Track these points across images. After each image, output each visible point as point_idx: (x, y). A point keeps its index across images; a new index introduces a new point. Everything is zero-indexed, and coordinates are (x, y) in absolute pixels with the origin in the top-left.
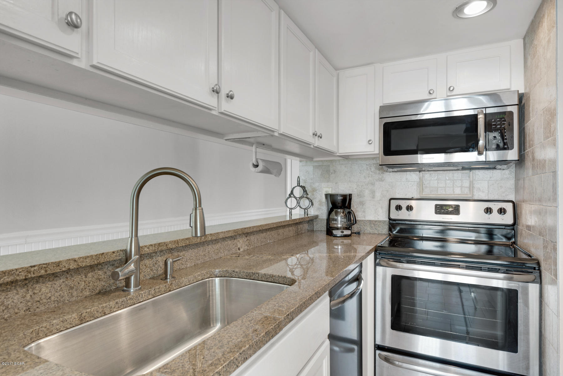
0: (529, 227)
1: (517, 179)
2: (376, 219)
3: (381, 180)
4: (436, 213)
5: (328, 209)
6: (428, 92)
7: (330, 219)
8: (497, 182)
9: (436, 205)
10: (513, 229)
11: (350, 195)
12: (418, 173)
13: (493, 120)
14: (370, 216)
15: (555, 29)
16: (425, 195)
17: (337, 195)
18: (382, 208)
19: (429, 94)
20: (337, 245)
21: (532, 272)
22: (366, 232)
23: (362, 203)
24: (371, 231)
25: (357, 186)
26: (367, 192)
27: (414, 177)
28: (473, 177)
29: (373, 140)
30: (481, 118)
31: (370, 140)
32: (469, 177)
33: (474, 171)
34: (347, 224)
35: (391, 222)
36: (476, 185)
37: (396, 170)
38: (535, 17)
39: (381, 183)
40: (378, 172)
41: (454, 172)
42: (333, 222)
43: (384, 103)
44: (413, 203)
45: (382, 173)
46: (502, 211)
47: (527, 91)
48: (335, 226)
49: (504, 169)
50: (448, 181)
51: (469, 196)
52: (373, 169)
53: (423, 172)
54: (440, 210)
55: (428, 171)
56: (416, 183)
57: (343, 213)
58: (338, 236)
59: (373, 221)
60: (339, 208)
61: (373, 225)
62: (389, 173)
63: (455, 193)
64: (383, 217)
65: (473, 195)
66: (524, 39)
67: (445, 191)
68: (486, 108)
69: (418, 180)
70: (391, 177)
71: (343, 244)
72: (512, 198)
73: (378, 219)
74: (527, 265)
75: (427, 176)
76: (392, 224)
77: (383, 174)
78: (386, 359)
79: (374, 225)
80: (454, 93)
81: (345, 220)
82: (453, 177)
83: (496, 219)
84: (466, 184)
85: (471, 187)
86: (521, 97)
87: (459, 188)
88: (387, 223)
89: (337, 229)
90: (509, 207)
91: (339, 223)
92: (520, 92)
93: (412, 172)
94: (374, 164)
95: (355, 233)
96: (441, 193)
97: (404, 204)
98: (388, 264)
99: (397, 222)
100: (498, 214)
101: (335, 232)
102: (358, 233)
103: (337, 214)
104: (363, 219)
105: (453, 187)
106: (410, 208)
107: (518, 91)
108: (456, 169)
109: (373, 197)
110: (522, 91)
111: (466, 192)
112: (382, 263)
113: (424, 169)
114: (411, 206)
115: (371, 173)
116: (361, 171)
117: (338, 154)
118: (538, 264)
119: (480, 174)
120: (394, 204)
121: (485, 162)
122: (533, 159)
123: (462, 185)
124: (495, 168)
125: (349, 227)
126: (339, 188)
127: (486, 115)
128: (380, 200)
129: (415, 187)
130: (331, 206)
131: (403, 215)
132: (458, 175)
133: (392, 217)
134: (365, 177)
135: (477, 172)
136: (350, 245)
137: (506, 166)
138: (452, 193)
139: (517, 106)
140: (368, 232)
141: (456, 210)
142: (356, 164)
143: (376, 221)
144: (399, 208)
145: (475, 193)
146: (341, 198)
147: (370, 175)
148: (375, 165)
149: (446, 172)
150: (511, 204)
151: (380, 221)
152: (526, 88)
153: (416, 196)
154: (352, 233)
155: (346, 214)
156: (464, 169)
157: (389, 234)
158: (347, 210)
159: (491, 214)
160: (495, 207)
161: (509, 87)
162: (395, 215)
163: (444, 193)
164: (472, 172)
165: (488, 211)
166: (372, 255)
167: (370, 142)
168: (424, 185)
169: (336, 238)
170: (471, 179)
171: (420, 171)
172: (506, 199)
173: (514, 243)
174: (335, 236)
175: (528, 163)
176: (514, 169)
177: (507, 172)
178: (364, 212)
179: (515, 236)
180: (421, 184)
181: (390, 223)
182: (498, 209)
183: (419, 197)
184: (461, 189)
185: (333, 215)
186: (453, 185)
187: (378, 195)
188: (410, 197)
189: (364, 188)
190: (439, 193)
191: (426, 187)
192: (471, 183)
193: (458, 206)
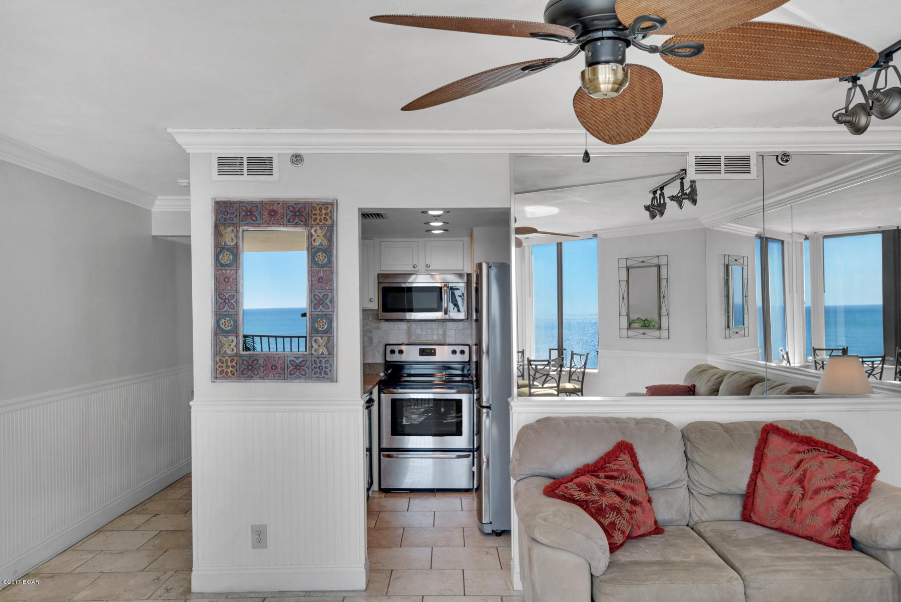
2: (374, 362)
3: (378, 328)
4: (420, 355)
6: (413, 265)
8: (460, 331)
9: (420, 349)
10: (469, 364)
12: (407, 322)
14: (369, 360)
16: (413, 340)
18: (378, 352)
19: (413, 268)
24: (370, 373)
26: (365, 339)
27: (403, 326)
29: (373, 298)
31: (371, 299)
32: (443, 327)
33: (445, 324)
35: (387, 363)
36: (447, 333)
39: (377, 330)
40: (375, 321)
41: (433, 322)
43: (381, 272)
44: (403, 348)
45: (379, 322)
46: (462, 352)
49: (464, 322)
50: (429, 330)
51: (442, 342)
52: (371, 319)
53: (411, 322)
54: (423, 352)
55: (414, 321)
56: (405, 331)
61: (371, 367)
63: (433, 339)
64: (380, 359)
65: (445, 340)
66: (471, 237)
68: (447, 283)
69: (407, 329)
70: (385, 325)
72: (468, 342)
73: (378, 361)
75: (413, 325)
76: (388, 365)
78: (389, 456)
79: (373, 367)
80: (429, 269)
82: (432, 326)
83: (460, 358)
84: (441, 332)
85: (444, 335)
86: (469, 277)
87: (436, 335)
88: (384, 365)
90: (466, 349)
92: (468, 273)
93: (402, 322)
94: (371, 314)
96: (424, 339)
97: (397, 349)
98: (388, 391)
99: (391, 363)
100: (460, 354)
106: (401, 352)
109: (371, 343)
111: (440, 339)
112: (385, 391)
114: (402, 350)
115: (369, 322)
119: (450, 325)
120: (389, 348)
123: (438, 334)
128: (377, 345)
129: (405, 335)
131: (396, 357)
132: (436, 325)
133: (388, 359)
135: (447, 324)
138: (431, 339)
139: (466, 283)
140: (367, 374)
141: (432, 353)
143: (374, 364)
144: (393, 352)
145: (447, 339)
149: (427, 322)
150: (468, 347)
151: (377, 364)
153: (406, 342)
157: (386, 373)
159: (456, 354)
160: (458, 349)
162: (390, 358)
163: (426, 339)
165: (454, 352)
166: (377, 387)
168: (412, 332)
170: (444, 328)
171: (408, 325)
172: (465, 343)
176: (470, 322)
177: (466, 323)
180: (409, 331)
182: (460, 350)
184: (438, 336)
186: (432, 334)
187: (376, 341)
188: (401, 343)
190: (422, 339)
191: (413, 334)
192: (444, 331)
193: (435, 350)
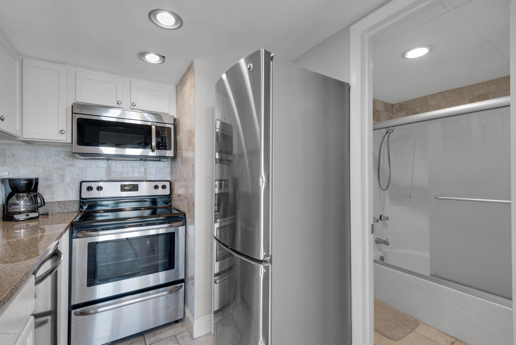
0: (179, 196)
1: (172, 168)
2: (66, 200)
3: (72, 166)
4: (121, 191)
5: (6, 195)
6: (117, 102)
7: (9, 204)
8: (161, 169)
9: (121, 185)
10: (170, 197)
11: (37, 180)
12: (106, 161)
13: (160, 131)
14: (59, 197)
15: (193, 89)
16: (112, 177)
17: (20, 179)
18: (72, 189)
19: (117, 104)
20: (20, 229)
21: (182, 220)
22: (54, 212)
23: (49, 187)
24: (60, 211)
25: (44, 171)
26: (55, 177)
27: (103, 164)
28: (146, 165)
29: (66, 130)
30: (153, 128)
32: (144, 165)
33: (147, 162)
34: (33, 207)
35: (82, 200)
36: (149, 171)
37: (87, 158)
38: (183, 77)
40: (68, 158)
41: (134, 161)
42: (13, 207)
43: (77, 101)
44: (101, 184)
46: (164, 187)
47: (178, 117)
48: (17, 210)
49: (164, 162)
50: (130, 168)
51: (144, 178)
52: (62, 156)
53: (111, 161)
54: (124, 188)
55: (115, 160)
56: (104, 169)
57: (27, 197)
58: (21, 220)
59: (63, 201)
60: (23, 193)
61: (62, 206)
62: (79, 160)
63: (135, 176)
64: (73, 196)
65: (146, 177)
66: (176, 87)
67: (128, 175)
68: (156, 122)
69: (107, 167)
70: (81, 163)
71: (28, 227)
72: (169, 179)
73: (68, 199)
74: (180, 217)
75: (113, 163)
76: (82, 201)
77: (74, 160)
79: (64, 205)
80: (135, 108)
81: (29, 204)
82: (133, 165)
83: (160, 192)
84: (142, 170)
85: (145, 172)
86: (175, 120)
87: (138, 173)
88: (78, 202)
89: (20, 213)
90: (167, 184)
91: (22, 206)
92: (174, 117)
93: (101, 160)
95: (43, 215)
96: (124, 176)
97: (94, 185)
98: (84, 235)
99: (88, 200)
100: (162, 189)
101: (16, 217)
102: (47, 214)
103: (18, 198)
104: (51, 201)
105: (133, 172)
106: (99, 188)
107: (174, 116)
108: (135, 160)
109: (63, 180)
110: (175, 117)
111: (142, 176)
113: (112, 158)
114: (101, 187)
115: (60, 159)
116: (48, 157)
117: (21, 139)
118: (185, 215)
119: (151, 164)
120: (85, 185)
121: (156, 157)
122: (182, 157)
123: (139, 171)
124: (160, 160)
125: (36, 210)
126: (20, 172)
127: (156, 127)
128: (70, 183)
129: (104, 172)
130: (10, 190)
131: (94, 194)
132: (137, 164)
133: (84, 196)
134: (53, 162)
135: (149, 162)
136: (37, 226)
137: (166, 160)
138: (133, 176)
139: (173, 125)
140: (57, 212)
141: (135, 188)
142: (43, 150)
143: (65, 202)
144: (90, 189)
145: (148, 176)
146: (25, 182)
147: (59, 161)
148: (64, 153)
149: (128, 161)
150: (169, 182)
151: (70, 201)
152: (177, 115)
154: (39, 215)
155: (31, 198)
156: (141, 160)
157: (80, 211)
158: (33, 194)
159: (158, 189)
160: (160, 184)
161: (168, 113)
162: (85, 194)
163: (127, 176)
164: (146, 162)
165: (156, 187)
166: (68, 232)
167: (61, 132)
168: (111, 170)
169: (18, 222)
170: (145, 167)
171: (108, 160)
172: (166, 180)
173: (170, 205)
174: (18, 221)
175: (179, 159)
176: (170, 161)
177: (166, 163)
178: (52, 194)
179: (170, 201)
180: (109, 170)
181: (81, 202)
182: (162, 186)
183: (106, 179)
184: (139, 173)
185: (13, 200)
186: (133, 171)
187: (68, 179)
188: (99, 179)
189: (52, 173)
190: (123, 176)
191: (113, 172)
192: (145, 170)
193: (137, 185)
